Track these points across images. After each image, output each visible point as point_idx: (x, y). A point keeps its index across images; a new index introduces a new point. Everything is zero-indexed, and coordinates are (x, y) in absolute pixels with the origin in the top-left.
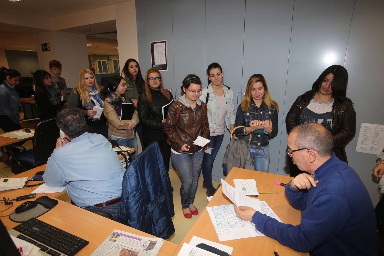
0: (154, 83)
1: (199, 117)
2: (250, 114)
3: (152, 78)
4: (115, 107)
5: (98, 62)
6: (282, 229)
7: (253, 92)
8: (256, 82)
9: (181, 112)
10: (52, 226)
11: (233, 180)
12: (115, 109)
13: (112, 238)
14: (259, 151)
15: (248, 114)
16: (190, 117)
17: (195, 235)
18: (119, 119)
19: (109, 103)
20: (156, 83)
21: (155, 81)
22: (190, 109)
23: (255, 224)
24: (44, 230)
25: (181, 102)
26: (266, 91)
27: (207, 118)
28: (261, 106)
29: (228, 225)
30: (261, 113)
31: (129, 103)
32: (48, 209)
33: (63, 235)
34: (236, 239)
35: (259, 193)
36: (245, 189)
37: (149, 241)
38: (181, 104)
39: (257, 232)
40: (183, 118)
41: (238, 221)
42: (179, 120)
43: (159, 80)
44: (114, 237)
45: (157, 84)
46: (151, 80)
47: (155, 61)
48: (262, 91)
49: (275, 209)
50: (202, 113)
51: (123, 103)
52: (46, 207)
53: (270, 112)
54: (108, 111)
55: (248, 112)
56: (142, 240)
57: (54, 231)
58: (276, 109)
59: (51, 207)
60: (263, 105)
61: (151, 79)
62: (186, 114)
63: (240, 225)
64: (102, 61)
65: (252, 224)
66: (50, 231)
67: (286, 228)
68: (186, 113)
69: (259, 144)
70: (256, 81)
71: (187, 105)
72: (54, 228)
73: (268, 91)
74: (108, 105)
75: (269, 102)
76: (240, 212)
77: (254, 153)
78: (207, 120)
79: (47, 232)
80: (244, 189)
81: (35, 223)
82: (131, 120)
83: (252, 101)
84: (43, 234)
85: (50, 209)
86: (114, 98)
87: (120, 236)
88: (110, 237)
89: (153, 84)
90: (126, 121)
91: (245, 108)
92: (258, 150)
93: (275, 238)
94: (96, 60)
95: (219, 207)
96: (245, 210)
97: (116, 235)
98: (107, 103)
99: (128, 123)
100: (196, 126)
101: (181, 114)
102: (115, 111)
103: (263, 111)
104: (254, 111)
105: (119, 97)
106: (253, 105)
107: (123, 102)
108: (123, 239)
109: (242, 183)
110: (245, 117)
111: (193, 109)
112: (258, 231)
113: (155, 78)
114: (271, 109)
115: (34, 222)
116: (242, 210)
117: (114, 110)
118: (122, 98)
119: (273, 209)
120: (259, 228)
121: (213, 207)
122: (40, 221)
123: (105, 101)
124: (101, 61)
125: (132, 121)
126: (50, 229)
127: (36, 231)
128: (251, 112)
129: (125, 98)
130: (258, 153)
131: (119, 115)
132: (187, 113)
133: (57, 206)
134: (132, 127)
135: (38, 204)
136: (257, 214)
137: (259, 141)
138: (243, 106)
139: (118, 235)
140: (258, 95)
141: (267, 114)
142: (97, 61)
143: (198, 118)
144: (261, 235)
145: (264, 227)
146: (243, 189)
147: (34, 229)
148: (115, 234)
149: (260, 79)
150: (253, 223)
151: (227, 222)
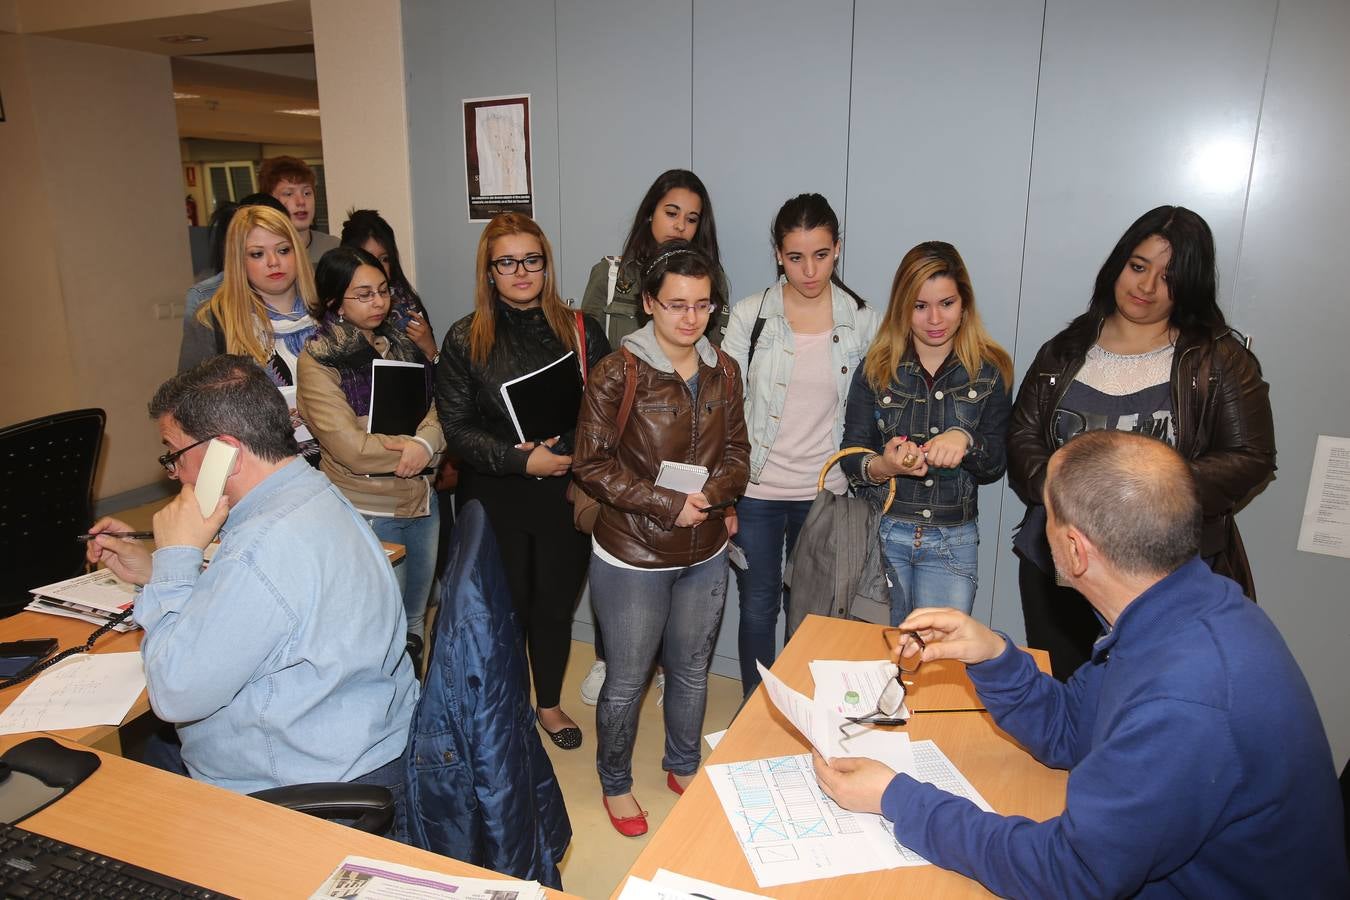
0: (519, 280)
1: (713, 413)
2: (896, 399)
3: (510, 258)
4: (344, 377)
5: (212, 169)
6: (993, 833)
7: (919, 317)
8: (933, 276)
9: (641, 393)
10: (88, 853)
11: (810, 664)
12: (342, 386)
13: (338, 887)
14: (929, 542)
15: (887, 400)
16: (675, 414)
17: (663, 868)
18: (361, 428)
19: (320, 360)
20: (524, 280)
21: (521, 271)
22: (674, 381)
23: (892, 825)
24: (58, 868)
25: (640, 354)
26: (970, 313)
27: (741, 418)
28: (942, 370)
29: (789, 829)
30: (939, 395)
31: (407, 360)
32: (61, 790)
33: (141, 882)
34: (823, 880)
35: (911, 713)
36: (857, 695)
37: (488, 892)
38: (638, 360)
39: (901, 853)
40: (649, 421)
41: (830, 813)
42: (630, 429)
43: (538, 266)
44: (349, 882)
45: (531, 283)
46: (501, 268)
47: (482, 178)
48: (953, 312)
49: (968, 770)
50: (722, 398)
51: (376, 362)
52: (51, 784)
53: (973, 394)
54: (313, 392)
55: (889, 393)
56: (458, 891)
57: (100, 868)
58: (1001, 381)
59: (72, 781)
60: (951, 364)
61: (504, 265)
62: (659, 403)
63: (835, 830)
64: (231, 169)
65: (883, 825)
66: (82, 869)
67: (1008, 830)
68: (662, 397)
69: (927, 513)
70: (930, 273)
71: (664, 365)
72: (100, 857)
73: (974, 311)
74: (315, 370)
75: (976, 355)
76: (837, 778)
77: (909, 548)
78: (741, 424)
79: (70, 875)
80: (851, 695)
81: (15, 843)
82: (413, 434)
83: (911, 352)
84: (56, 881)
85: (69, 789)
86: (341, 342)
87: (370, 877)
88: (330, 883)
89: (514, 285)
90: (390, 441)
91: (876, 379)
92: (924, 539)
93: (970, 872)
94: (202, 163)
95: (754, 765)
96: (853, 771)
97: (353, 876)
98: (310, 361)
99: (398, 447)
100: (698, 452)
101: (640, 404)
102: (344, 396)
103: (948, 387)
104: (911, 390)
105: (362, 339)
106: (909, 367)
107: (380, 357)
108: (383, 888)
109: (844, 676)
110: (878, 414)
111: (685, 380)
112: (903, 849)
113: (522, 262)
114: (982, 380)
115: (10, 840)
116: (844, 772)
117: (337, 389)
118: (379, 340)
119: (964, 770)
120: (906, 836)
121: (730, 765)
122: (35, 836)
123: (303, 351)
124: (227, 166)
125: (415, 438)
126: (84, 862)
127: (24, 874)
128: (899, 393)
129: (391, 340)
130: (926, 550)
131: (360, 410)
132: (666, 399)
133: (96, 775)
134: (415, 464)
135: (13, 772)
136: (901, 783)
137: (926, 501)
138: (871, 371)
139: (365, 876)
140: (940, 327)
141: (960, 401)
142: (207, 168)
143: (704, 419)
144: (914, 861)
145: (927, 836)
146: (848, 697)
147: (13, 863)
148: (347, 874)
149: (948, 266)
150: (885, 821)
151: (785, 817)
